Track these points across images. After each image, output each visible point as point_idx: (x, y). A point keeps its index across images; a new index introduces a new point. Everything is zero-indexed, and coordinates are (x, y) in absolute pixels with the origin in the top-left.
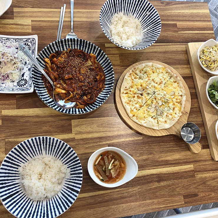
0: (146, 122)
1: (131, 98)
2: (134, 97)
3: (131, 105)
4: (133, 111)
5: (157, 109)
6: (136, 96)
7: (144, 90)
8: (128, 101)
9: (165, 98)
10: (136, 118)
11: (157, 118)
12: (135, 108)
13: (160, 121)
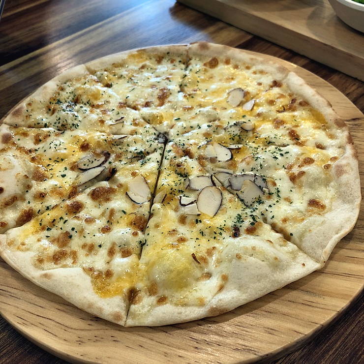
0: (225, 278)
1: (60, 224)
2: (76, 208)
3: (81, 253)
4: (109, 274)
5: (226, 184)
6: (83, 198)
7: (107, 155)
8: (53, 248)
9: (225, 126)
10: (153, 299)
11: (260, 220)
12: (111, 252)
13: (285, 220)
